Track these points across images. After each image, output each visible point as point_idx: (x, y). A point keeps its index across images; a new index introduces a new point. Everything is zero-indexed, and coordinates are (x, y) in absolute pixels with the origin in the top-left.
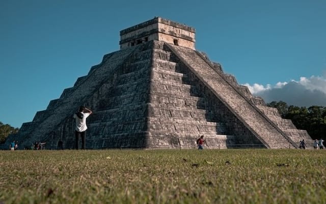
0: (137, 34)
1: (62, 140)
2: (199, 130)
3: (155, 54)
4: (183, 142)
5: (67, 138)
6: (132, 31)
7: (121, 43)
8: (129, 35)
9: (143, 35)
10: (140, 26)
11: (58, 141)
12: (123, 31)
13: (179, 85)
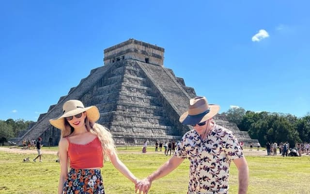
0: (116, 53)
1: (52, 138)
2: (153, 132)
3: (127, 71)
4: (138, 141)
5: (56, 136)
6: (113, 50)
7: (104, 60)
8: (110, 54)
9: (121, 53)
10: (119, 46)
11: (49, 138)
12: (106, 50)
13: (143, 96)
